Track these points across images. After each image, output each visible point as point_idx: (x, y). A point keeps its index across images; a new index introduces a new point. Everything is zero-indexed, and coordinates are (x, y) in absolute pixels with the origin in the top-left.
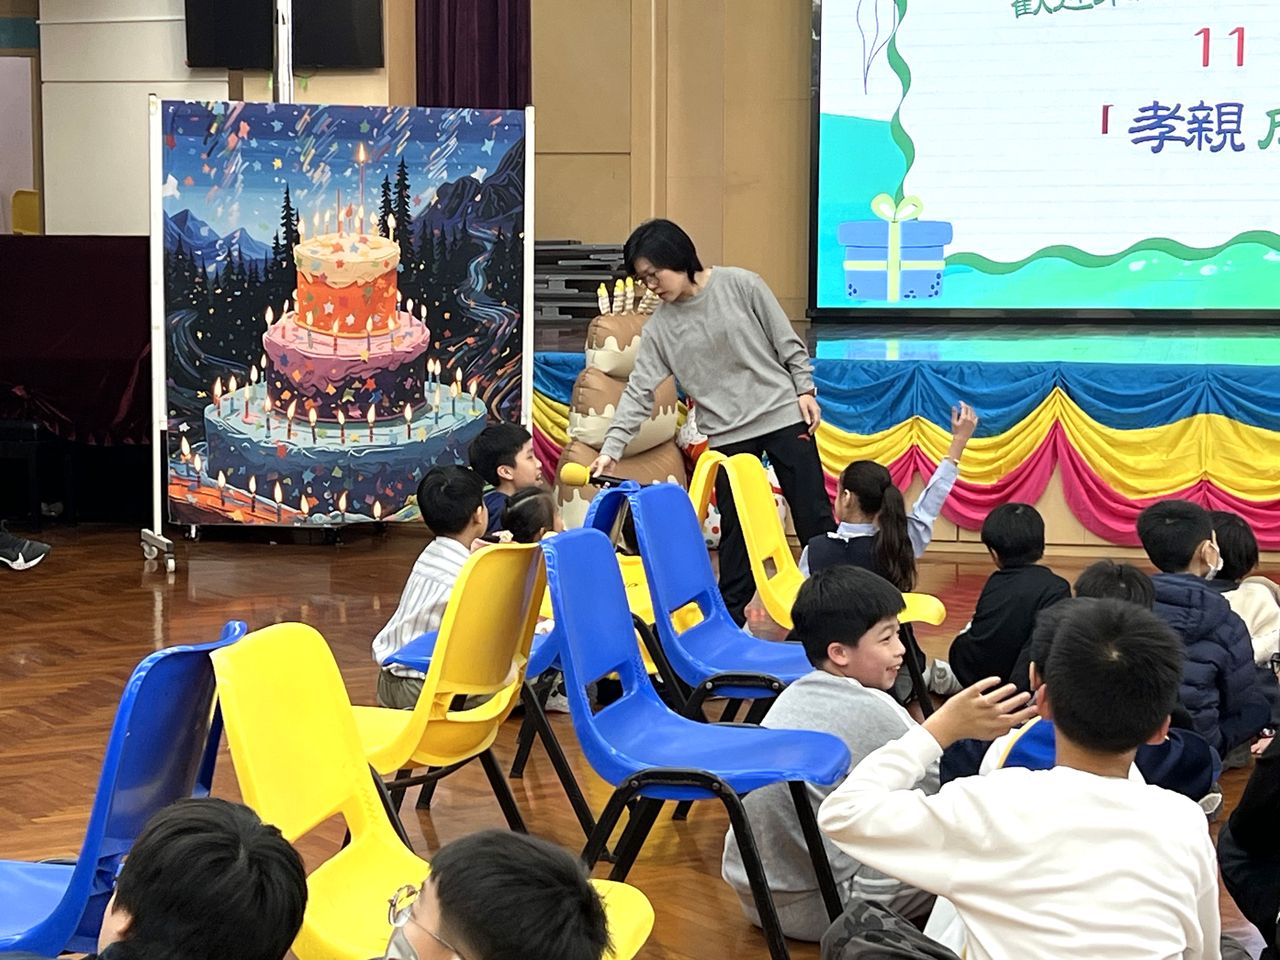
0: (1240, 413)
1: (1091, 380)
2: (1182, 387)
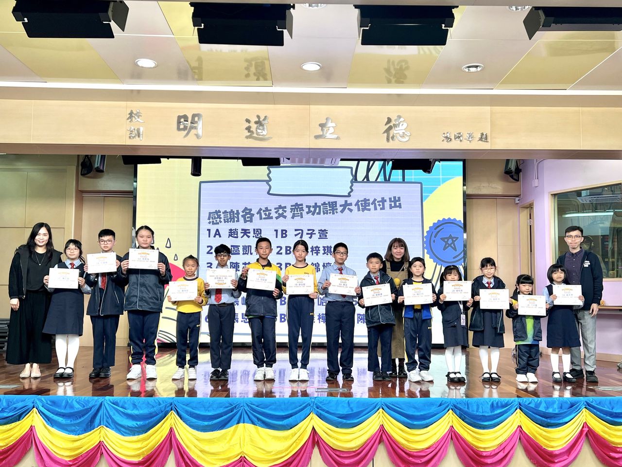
0: (259, 422)
2: (232, 410)
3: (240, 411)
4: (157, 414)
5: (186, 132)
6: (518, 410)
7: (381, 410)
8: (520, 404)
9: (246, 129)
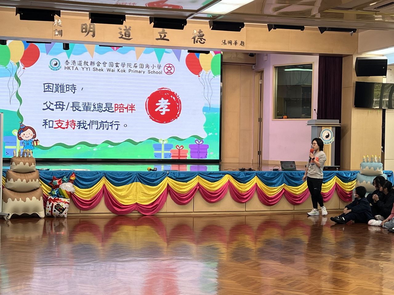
1: (112, 175)
2: (131, 176)
3: (135, 177)
4: (97, 179)
5: (86, 33)
6: (256, 176)
7: (198, 176)
8: (257, 174)
9: (119, 33)
